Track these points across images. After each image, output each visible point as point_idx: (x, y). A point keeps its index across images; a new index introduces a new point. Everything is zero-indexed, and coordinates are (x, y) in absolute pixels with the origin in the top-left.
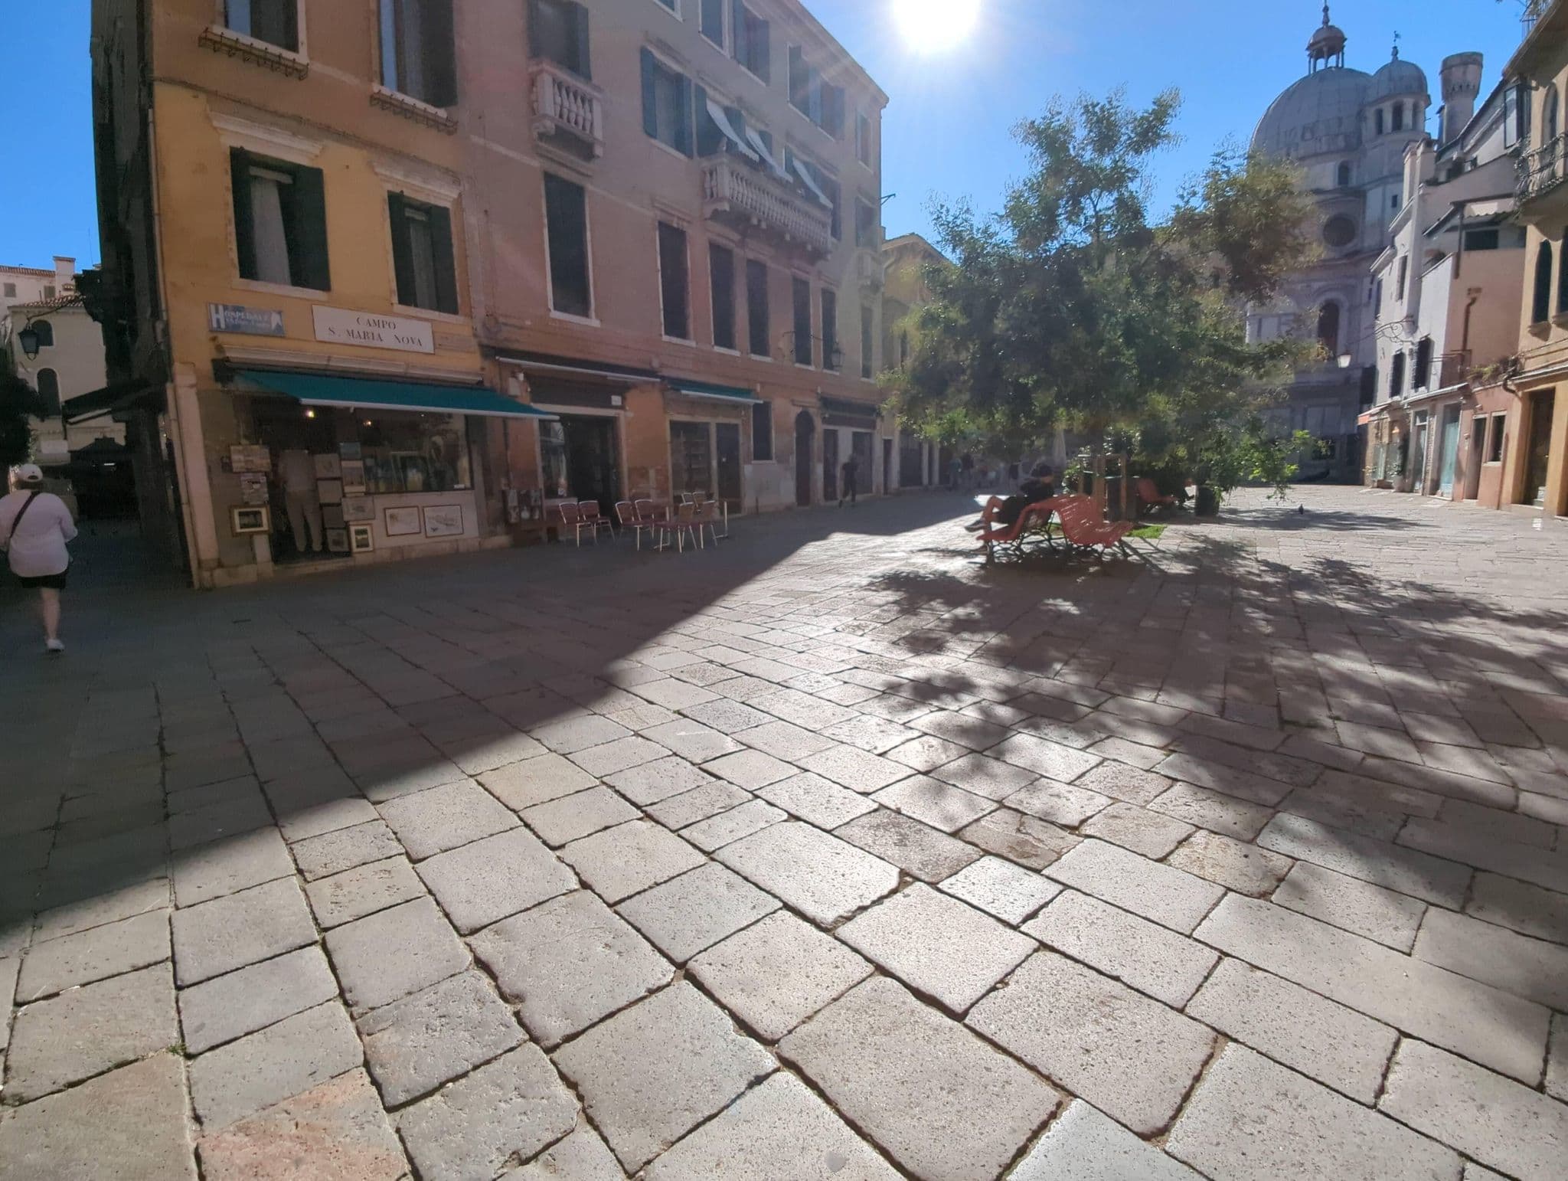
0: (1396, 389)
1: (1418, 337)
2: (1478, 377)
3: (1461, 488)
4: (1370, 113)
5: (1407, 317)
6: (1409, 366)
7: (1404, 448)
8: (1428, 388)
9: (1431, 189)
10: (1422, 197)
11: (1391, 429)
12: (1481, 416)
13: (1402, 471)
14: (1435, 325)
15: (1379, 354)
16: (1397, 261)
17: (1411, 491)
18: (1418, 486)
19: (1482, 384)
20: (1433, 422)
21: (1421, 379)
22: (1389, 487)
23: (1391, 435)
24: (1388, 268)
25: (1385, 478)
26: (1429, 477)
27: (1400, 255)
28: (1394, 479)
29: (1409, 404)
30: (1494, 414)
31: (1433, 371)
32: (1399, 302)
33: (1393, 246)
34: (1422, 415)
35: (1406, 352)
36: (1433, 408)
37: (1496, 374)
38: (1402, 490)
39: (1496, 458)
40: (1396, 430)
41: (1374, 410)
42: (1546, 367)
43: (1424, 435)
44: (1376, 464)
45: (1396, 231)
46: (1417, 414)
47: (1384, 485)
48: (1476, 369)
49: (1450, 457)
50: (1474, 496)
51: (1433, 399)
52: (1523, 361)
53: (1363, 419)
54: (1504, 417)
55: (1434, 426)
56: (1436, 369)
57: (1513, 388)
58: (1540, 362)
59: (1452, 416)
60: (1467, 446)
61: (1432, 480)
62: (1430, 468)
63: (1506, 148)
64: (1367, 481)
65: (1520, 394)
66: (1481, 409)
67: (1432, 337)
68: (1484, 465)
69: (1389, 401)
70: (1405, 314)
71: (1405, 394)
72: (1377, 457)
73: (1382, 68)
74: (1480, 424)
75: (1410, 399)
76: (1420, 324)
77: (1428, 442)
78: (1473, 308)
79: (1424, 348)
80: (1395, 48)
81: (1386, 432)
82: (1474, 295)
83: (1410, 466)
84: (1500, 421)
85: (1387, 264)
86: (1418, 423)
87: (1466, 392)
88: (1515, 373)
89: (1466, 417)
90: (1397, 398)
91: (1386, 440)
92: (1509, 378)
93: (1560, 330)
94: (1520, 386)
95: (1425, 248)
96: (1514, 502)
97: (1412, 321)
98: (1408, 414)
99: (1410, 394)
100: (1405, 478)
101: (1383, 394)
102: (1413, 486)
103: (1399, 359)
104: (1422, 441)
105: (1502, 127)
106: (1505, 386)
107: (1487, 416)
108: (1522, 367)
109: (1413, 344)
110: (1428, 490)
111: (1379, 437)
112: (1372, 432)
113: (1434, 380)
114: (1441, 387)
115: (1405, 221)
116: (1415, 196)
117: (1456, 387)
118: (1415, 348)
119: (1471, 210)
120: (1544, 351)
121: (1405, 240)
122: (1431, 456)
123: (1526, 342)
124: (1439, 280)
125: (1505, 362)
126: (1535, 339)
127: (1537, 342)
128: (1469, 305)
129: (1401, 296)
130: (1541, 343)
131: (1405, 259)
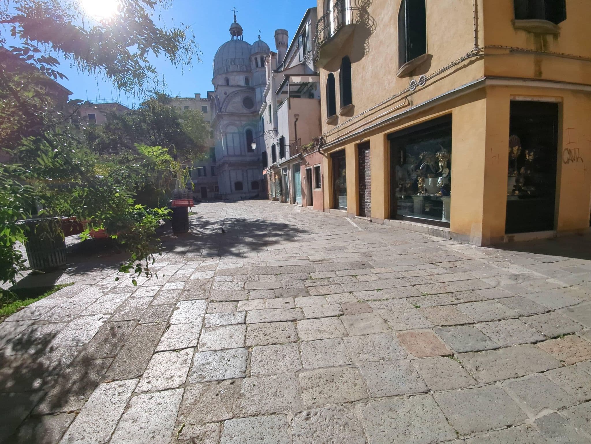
0: (274, 160)
1: (279, 137)
2: (305, 149)
3: (305, 201)
4: (253, 58)
5: (274, 129)
6: (278, 149)
7: (280, 184)
8: (286, 158)
9: (276, 74)
10: (273, 77)
11: (275, 176)
12: (308, 168)
13: (281, 194)
14: (285, 131)
15: (267, 147)
16: (268, 108)
17: (286, 202)
18: (288, 200)
19: (307, 153)
20: (290, 172)
21: (282, 155)
22: (277, 200)
23: (275, 179)
24: (265, 111)
25: (276, 196)
26: (292, 196)
27: (268, 104)
28: (279, 197)
29: (280, 165)
30: (314, 166)
31: (287, 151)
32: (270, 124)
33: (265, 102)
34: (285, 170)
35: (276, 144)
36: (289, 166)
37: (313, 147)
38: (282, 202)
39: (318, 187)
40: (277, 177)
41: (268, 169)
42: (338, 138)
43: (287, 178)
44: (272, 191)
45: (266, 96)
46: (283, 169)
47: (276, 200)
48: (304, 146)
49: (298, 188)
50: (311, 204)
51: (288, 162)
52: (325, 138)
53: (264, 172)
54: (319, 167)
55: (290, 174)
56: (287, 149)
57: (322, 152)
58: (335, 136)
59: (296, 169)
60: (305, 182)
61: (293, 197)
62: (291, 192)
63: (300, 62)
64: (270, 198)
65: (326, 154)
66: (309, 164)
67: (284, 136)
68: (313, 190)
69: (272, 165)
70: (273, 128)
71: (278, 161)
72: (272, 189)
73: (256, 42)
74: (309, 171)
75: (280, 163)
76: (279, 131)
77: (289, 180)
78: (297, 123)
79: (282, 140)
80: (259, 35)
81: (273, 178)
82: (297, 117)
83: (284, 191)
84: (317, 169)
85: (264, 110)
86: (284, 173)
87: (301, 157)
88: (322, 145)
89: (302, 168)
90: (275, 163)
91: (274, 181)
92: (320, 147)
93: (344, 117)
94: (325, 151)
95: (277, 99)
96: (330, 208)
97: (276, 130)
98: (280, 170)
99: (279, 161)
100: (282, 197)
101: (270, 163)
102: (286, 200)
103: (273, 147)
104: (286, 181)
105: (298, 54)
106: (319, 151)
107: (311, 167)
108: (325, 141)
109: (277, 140)
110: (292, 201)
111: (271, 180)
112: (269, 178)
113: (287, 154)
114: (290, 157)
115: (268, 90)
116: (271, 77)
117: (297, 155)
118: (279, 142)
119: (292, 79)
120: (336, 130)
121: (269, 99)
122: (291, 187)
123: (326, 128)
124: (283, 111)
125: (317, 140)
126: (330, 126)
127: (331, 127)
128: (296, 121)
129: (271, 122)
130: (334, 127)
131: (270, 106)
